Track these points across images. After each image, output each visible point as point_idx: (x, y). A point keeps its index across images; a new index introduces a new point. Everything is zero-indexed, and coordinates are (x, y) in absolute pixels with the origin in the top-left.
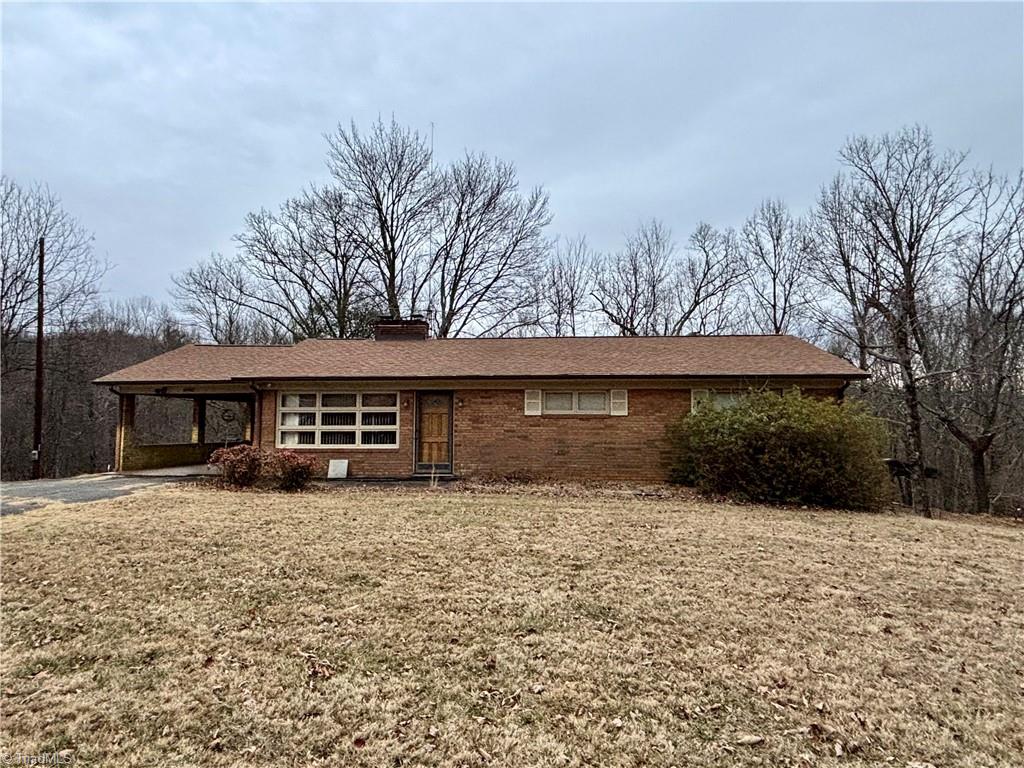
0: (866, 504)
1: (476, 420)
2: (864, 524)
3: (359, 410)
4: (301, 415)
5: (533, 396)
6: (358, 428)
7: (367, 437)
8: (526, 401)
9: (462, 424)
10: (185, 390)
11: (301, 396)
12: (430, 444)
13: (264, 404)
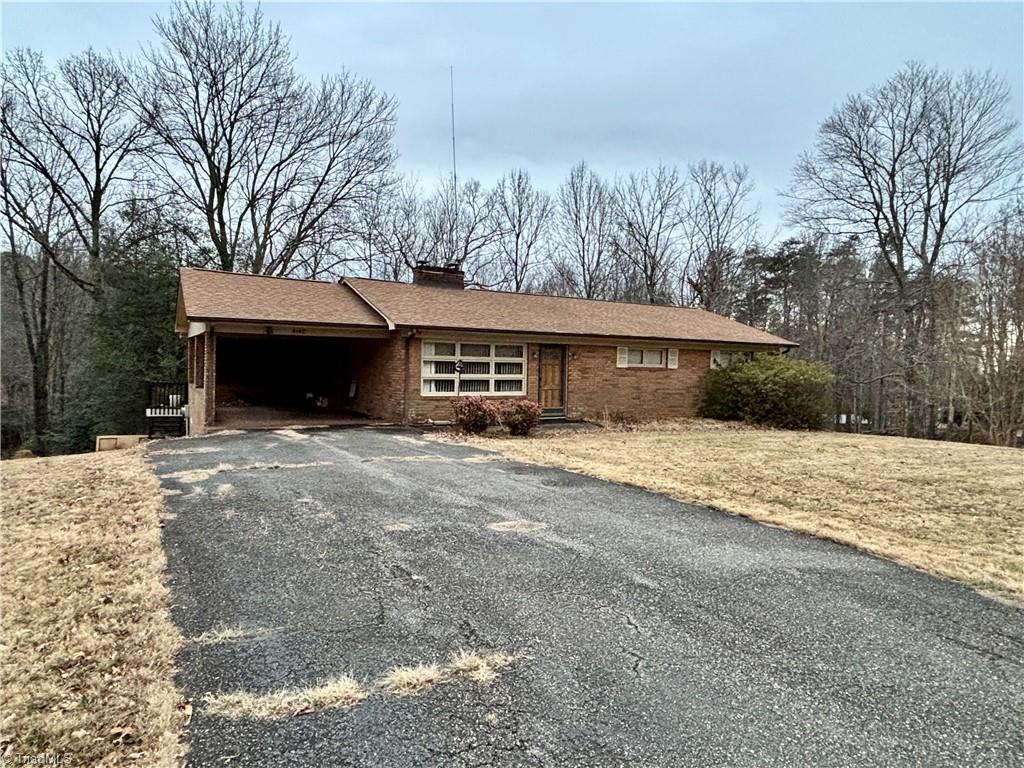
0: (814, 424)
1: (584, 371)
2: (812, 440)
3: (493, 360)
4: (437, 363)
5: (622, 352)
6: (492, 376)
7: (499, 384)
8: (618, 356)
9: (574, 374)
10: (294, 331)
11: (437, 345)
12: (546, 391)
13: (410, 351)
